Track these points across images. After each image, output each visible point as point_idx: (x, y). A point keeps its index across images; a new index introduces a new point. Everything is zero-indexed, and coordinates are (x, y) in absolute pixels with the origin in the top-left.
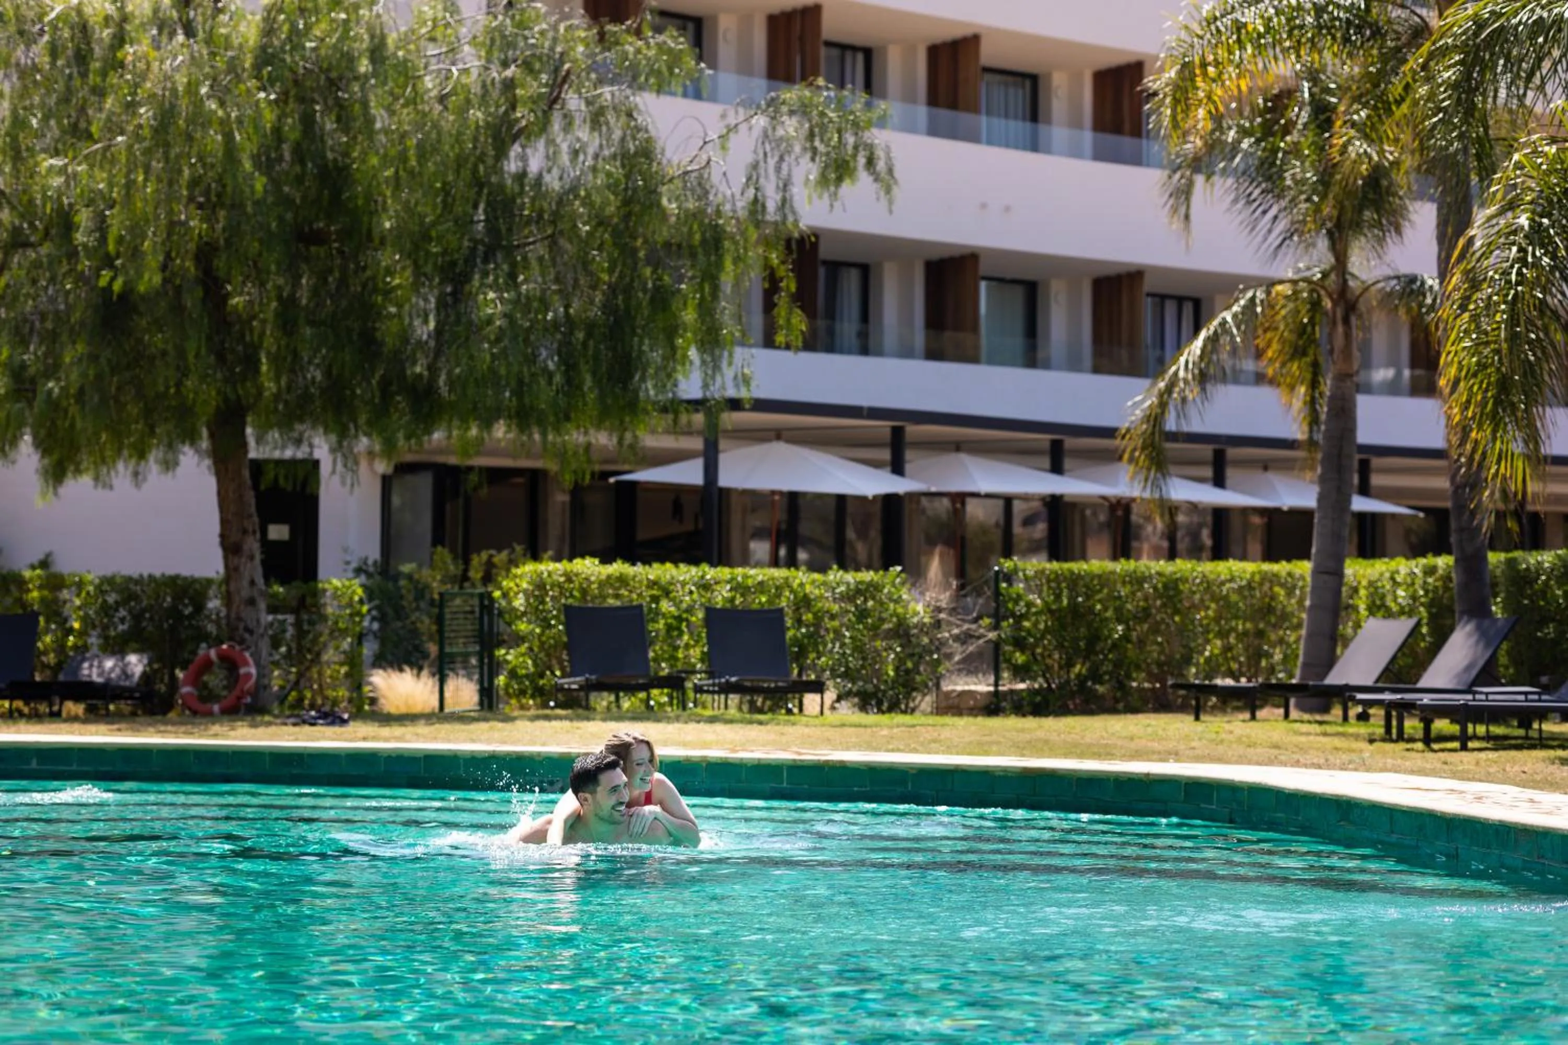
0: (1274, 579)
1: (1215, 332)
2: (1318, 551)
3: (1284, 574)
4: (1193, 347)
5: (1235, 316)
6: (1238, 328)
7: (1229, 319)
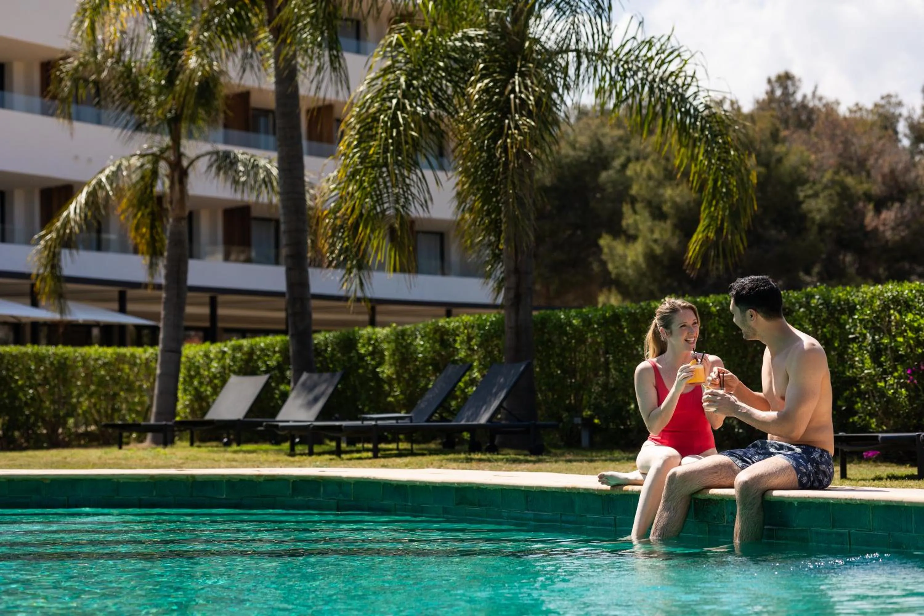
0: (121, 358)
1: (94, 188)
2: (164, 339)
3: (128, 354)
4: (79, 198)
5: (108, 178)
6: (111, 185)
7: (104, 180)
